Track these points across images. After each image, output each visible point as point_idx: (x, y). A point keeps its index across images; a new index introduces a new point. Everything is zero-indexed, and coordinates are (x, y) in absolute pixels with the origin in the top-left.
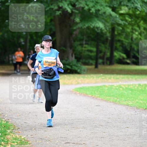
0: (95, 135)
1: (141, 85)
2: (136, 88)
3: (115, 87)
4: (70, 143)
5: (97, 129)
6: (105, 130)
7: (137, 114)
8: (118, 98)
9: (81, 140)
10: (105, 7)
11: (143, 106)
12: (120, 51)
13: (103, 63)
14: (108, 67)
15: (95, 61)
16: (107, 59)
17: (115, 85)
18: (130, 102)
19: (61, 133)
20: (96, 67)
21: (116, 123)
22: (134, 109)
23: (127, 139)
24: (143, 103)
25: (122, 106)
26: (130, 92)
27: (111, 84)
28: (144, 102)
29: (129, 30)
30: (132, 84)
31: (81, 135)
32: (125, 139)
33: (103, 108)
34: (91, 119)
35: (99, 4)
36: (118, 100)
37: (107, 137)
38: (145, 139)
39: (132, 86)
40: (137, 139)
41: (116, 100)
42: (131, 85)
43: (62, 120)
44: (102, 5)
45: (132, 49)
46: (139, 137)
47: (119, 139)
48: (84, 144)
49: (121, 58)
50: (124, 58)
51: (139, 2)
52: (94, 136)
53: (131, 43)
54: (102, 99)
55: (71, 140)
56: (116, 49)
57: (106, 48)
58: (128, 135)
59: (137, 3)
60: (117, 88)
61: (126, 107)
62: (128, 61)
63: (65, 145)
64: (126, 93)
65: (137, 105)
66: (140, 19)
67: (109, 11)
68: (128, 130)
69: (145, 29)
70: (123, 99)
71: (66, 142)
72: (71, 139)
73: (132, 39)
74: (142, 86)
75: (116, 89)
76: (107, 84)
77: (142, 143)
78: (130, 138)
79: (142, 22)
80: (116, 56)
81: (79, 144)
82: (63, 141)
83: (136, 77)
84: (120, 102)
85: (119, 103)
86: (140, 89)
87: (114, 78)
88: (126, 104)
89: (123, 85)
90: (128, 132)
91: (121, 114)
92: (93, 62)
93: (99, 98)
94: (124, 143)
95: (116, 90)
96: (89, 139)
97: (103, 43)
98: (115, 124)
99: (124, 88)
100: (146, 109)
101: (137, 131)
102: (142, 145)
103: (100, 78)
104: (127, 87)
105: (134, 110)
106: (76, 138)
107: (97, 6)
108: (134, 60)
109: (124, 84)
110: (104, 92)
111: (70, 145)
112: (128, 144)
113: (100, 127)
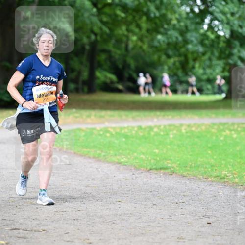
0: (64, 216)
1: (143, 127)
2: (134, 132)
3: (98, 131)
4: (18, 229)
5: (67, 204)
6: (80, 206)
7: (136, 178)
8: (102, 151)
9: (38, 225)
11: (145, 165)
12: (105, 70)
13: (77, 90)
14: (86, 97)
16: (84, 83)
17: (98, 128)
18: (123, 157)
19: (5, 213)
21: (100, 194)
22: (131, 169)
23: (118, 222)
24: (146, 159)
25: (109, 165)
26: (124, 139)
27: (90, 126)
28: (148, 158)
30: (126, 126)
31: (38, 215)
32: (115, 222)
33: (76, 168)
34: (56, 188)
36: (103, 154)
37: (85, 218)
38: (149, 221)
39: (126, 130)
40: (136, 221)
41: (100, 154)
42: (125, 128)
43: (4, 190)
45: (126, 66)
46: (139, 218)
47: (104, 222)
48: (44, 230)
49: (108, 81)
50: (112, 82)
52: (61, 217)
53: (125, 56)
54: (75, 153)
55: (21, 224)
56: (100, 65)
57: (81, 63)
58: (120, 215)
60: (102, 133)
61: (116, 167)
62: (120, 87)
63: (10, 232)
64: (116, 141)
65: (136, 162)
68: (119, 206)
69: (148, 31)
70: (112, 152)
71: (13, 227)
72: (21, 222)
73: (127, 48)
74: (145, 129)
75: (100, 135)
76: (83, 127)
77: (144, 228)
78: (123, 220)
79: (144, 18)
80: (98, 78)
81: (35, 231)
82: (7, 225)
83: (135, 113)
84: (106, 157)
85: (106, 159)
86: (141, 134)
87: (95, 115)
88: (117, 161)
89: (111, 128)
90: (119, 209)
91: (108, 179)
93: (69, 151)
94: (112, 229)
95: (100, 137)
96: (53, 222)
98: (98, 195)
99: (114, 133)
100: (151, 169)
101: (135, 207)
102: (144, 232)
103: (71, 116)
104: (118, 131)
105: (131, 172)
106: (29, 221)
108: (131, 84)
109: (114, 125)
110: (79, 140)
111: (19, 233)
112: (120, 230)
113: (72, 200)
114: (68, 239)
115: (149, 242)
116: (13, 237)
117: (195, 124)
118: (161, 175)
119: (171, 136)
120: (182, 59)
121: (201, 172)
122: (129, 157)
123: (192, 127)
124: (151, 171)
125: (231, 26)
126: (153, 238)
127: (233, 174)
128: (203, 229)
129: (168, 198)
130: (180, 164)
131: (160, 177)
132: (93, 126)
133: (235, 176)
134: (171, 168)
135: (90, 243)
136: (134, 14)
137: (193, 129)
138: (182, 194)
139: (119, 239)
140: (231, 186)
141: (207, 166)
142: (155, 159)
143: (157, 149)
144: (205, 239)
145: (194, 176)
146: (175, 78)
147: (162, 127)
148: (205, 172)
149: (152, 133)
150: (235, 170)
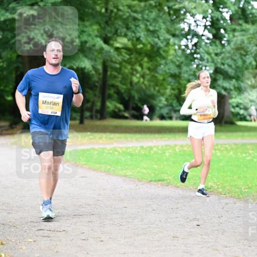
1: (145, 147)
2: (137, 151)
3: (108, 150)
4: (43, 230)
5: (83, 209)
6: (94, 211)
7: (139, 188)
9: (59, 226)
10: (95, 38)
11: (146, 177)
12: (114, 100)
13: (91, 117)
14: (98, 123)
15: (79, 114)
16: (97, 111)
17: (108, 148)
18: (128, 171)
19: (32, 216)
20: (82, 122)
21: (110, 201)
22: (135, 181)
23: (124, 223)
24: (147, 173)
25: (118, 177)
26: (129, 157)
27: (101, 146)
29: (126, 71)
30: (131, 146)
32: (121, 224)
33: (91, 180)
34: (74, 196)
35: (86, 33)
36: (112, 169)
37: (97, 221)
38: (149, 223)
39: (131, 150)
40: (139, 223)
41: (110, 169)
42: (130, 148)
43: (32, 198)
44: (90, 35)
45: (131, 98)
46: (142, 221)
47: (113, 224)
48: (64, 231)
49: (117, 110)
50: (120, 110)
51: (142, 31)
53: (130, 90)
54: (89, 168)
56: (110, 97)
57: (95, 95)
58: (126, 218)
59: (139, 32)
60: (111, 152)
61: (123, 179)
62: (126, 115)
63: (37, 232)
64: (123, 159)
65: (139, 176)
66: (143, 55)
67: (100, 43)
68: (126, 211)
69: (149, 69)
70: (119, 167)
71: (39, 228)
72: (46, 224)
73: (131, 83)
74: (146, 149)
76: (96, 147)
77: (146, 228)
78: (128, 222)
79: (146, 59)
80: (109, 107)
81: (57, 231)
82: (35, 227)
83: (138, 136)
84: (115, 171)
85: (114, 173)
86: (143, 153)
87: (106, 138)
88: (123, 174)
89: (119, 147)
90: (126, 213)
91: (116, 189)
92: (77, 116)
93: (85, 166)
94: (120, 230)
95: (110, 155)
96: (71, 224)
97: (91, 88)
99: (121, 152)
100: (151, 181)
102: (145, 232)
103: (86, 138)
104: (124, 150)
105: (135, 183)
107: (83, 36)
108: (135, 113)
109: (121, 146)
110: (93, 157)
111: (44, 233)
112: (126, 230)
113: (87, 206)
114: (84, 238)
115: (149, 240)
116: (39, 237)
117: (186, 145)
118: (160, 185)
119: (167, 154)
120: (176, 92)
121: (192, 183)
122: (133, 171)
123: (184, 147)
124: (151, 182)
125: (216, 64)
126: (152, 237)
127: (218, 185)
128: (193, 230)
129: (165, 205)
130: (174, 177)
131: (159, 187)
132: (104, 146)
133: (219, 187)
134: (167, 180)
135: (102, 241)
136: (137, 56)
137: (185, 149)
138: (176, 201)
139: (125, 238)
140: (215, 195)
141: (197, 178)
142: (154, 173)
143: (156, 165)
144: (195, 238)
145: (186, 187)
146: (170, 108)
147: (160, 147)
148: (195, 184)
149: (152, 152)
150: (219, 182)
